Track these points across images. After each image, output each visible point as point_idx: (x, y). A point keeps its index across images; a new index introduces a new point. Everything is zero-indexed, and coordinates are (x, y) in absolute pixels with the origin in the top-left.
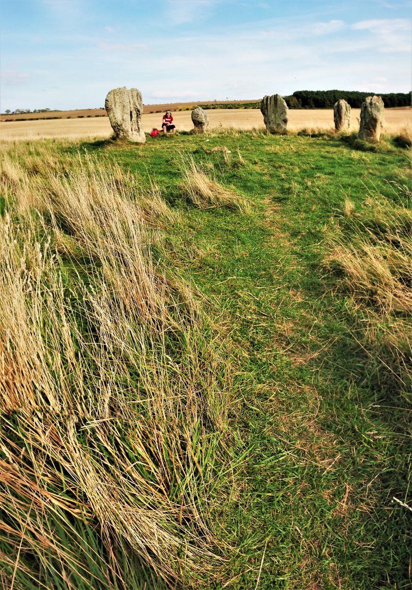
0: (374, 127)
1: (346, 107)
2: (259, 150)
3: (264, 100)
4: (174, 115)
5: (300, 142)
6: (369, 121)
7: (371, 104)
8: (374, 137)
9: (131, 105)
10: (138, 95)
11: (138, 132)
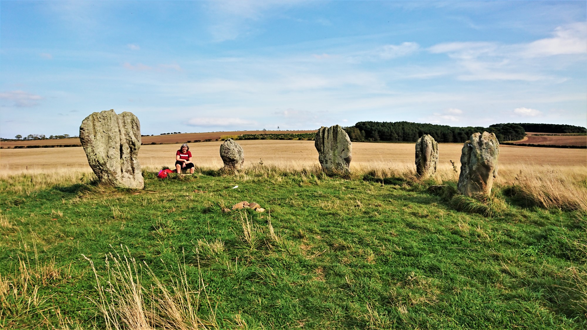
0: (485, 177)
1: (433, 144)
2: (308, 207)
3: (319, 132)
4: (193, 148)
5: (369, 192)
6: (478, 169)
7: (480, 143)
8: (485, 192)
9: (121, 136)
10: (134, 122)
11: (132, 174)
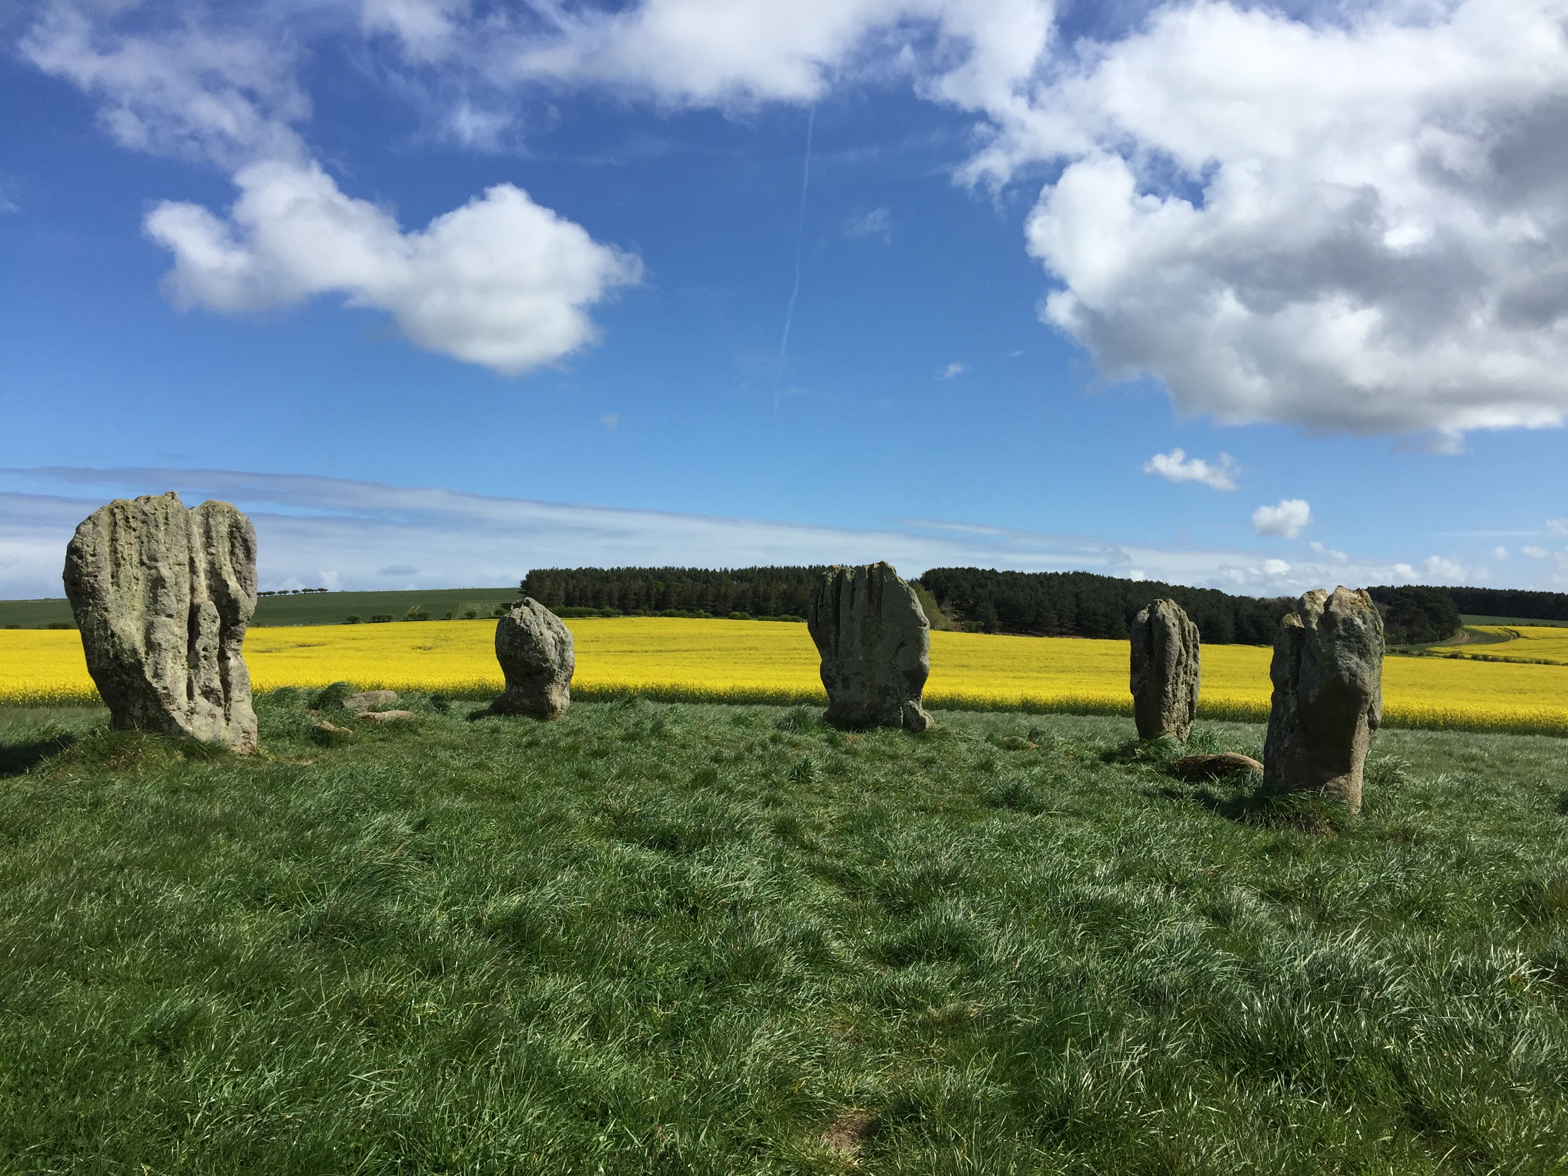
0: (1347, 725)
1: (1183, 630)
7: (1327, 621)
9: (195, 577)
10: (237, 534)
11: (223, 702)
